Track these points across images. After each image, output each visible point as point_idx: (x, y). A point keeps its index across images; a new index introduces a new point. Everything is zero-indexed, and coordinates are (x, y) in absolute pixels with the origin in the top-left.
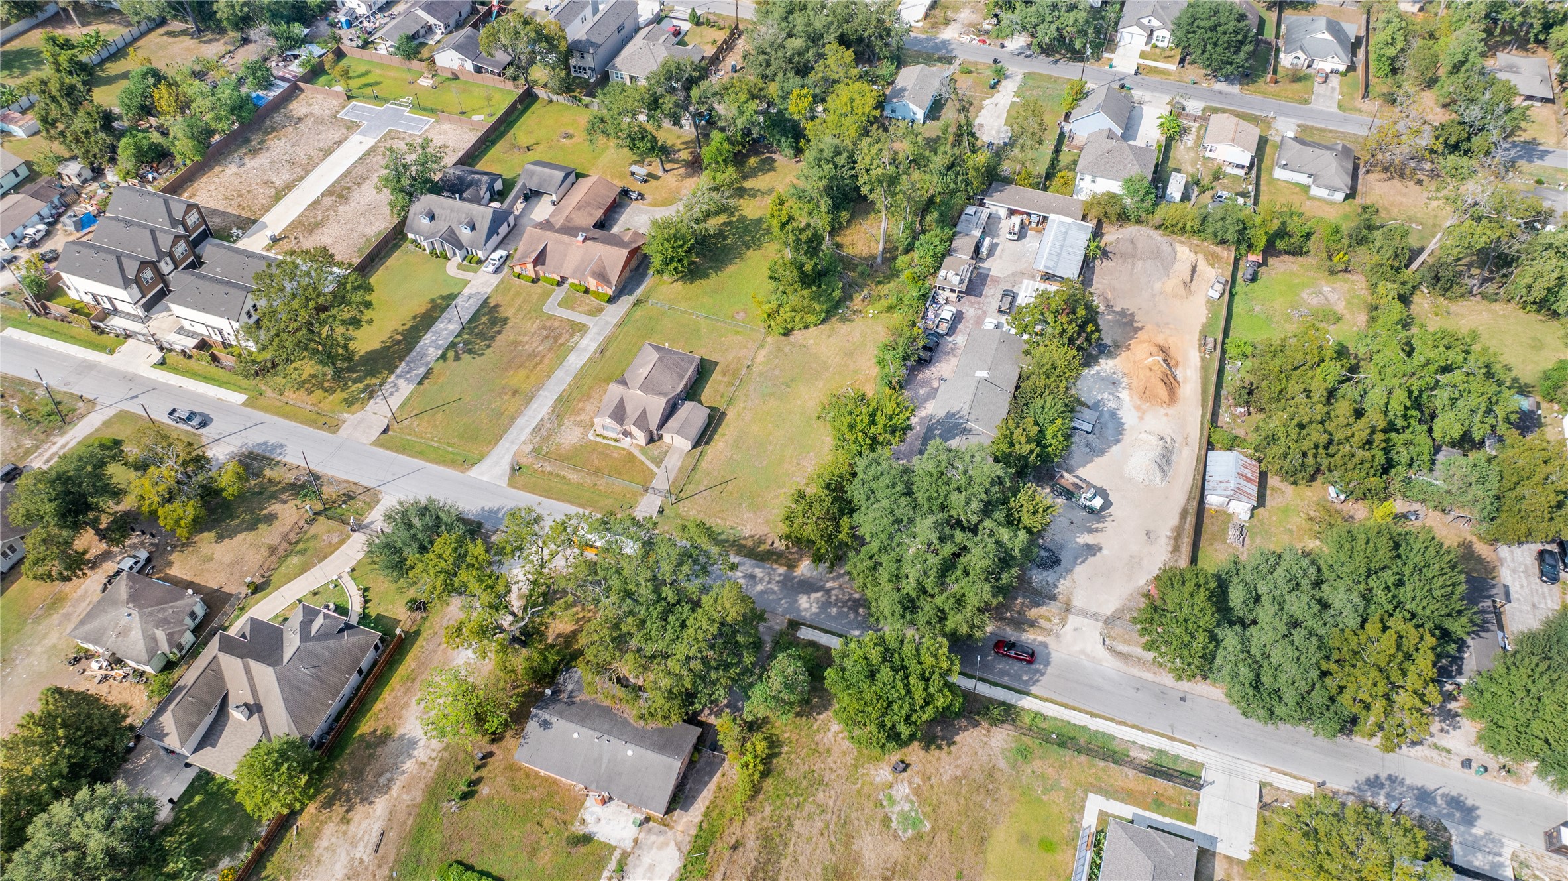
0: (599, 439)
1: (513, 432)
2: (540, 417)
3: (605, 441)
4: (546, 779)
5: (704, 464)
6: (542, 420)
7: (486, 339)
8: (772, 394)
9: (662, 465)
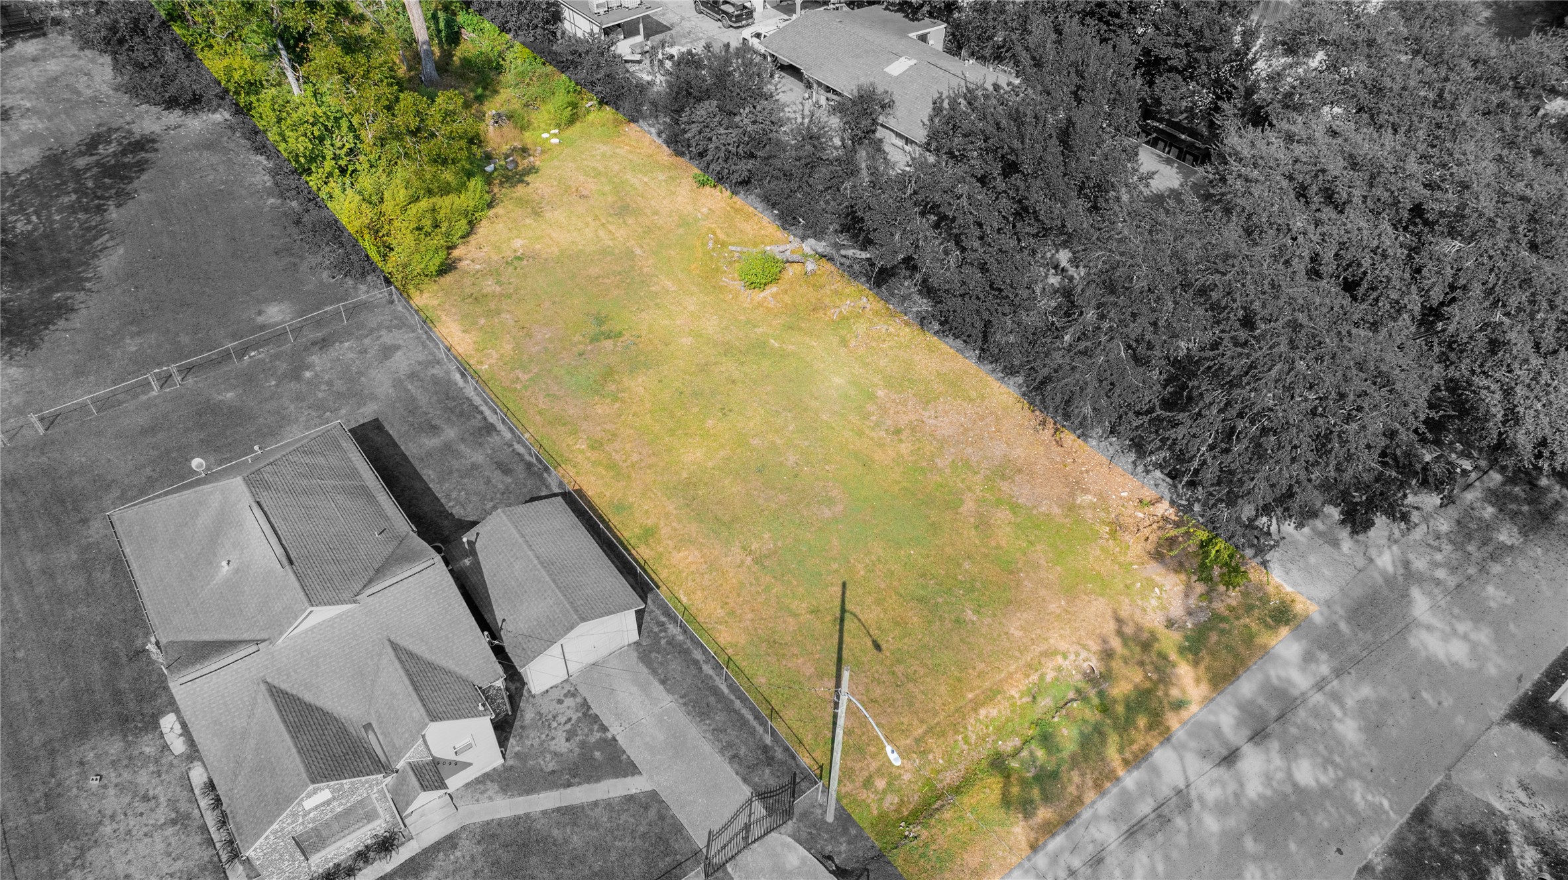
5: (724, 639)
8: (609, 373)
9: (634, 752)
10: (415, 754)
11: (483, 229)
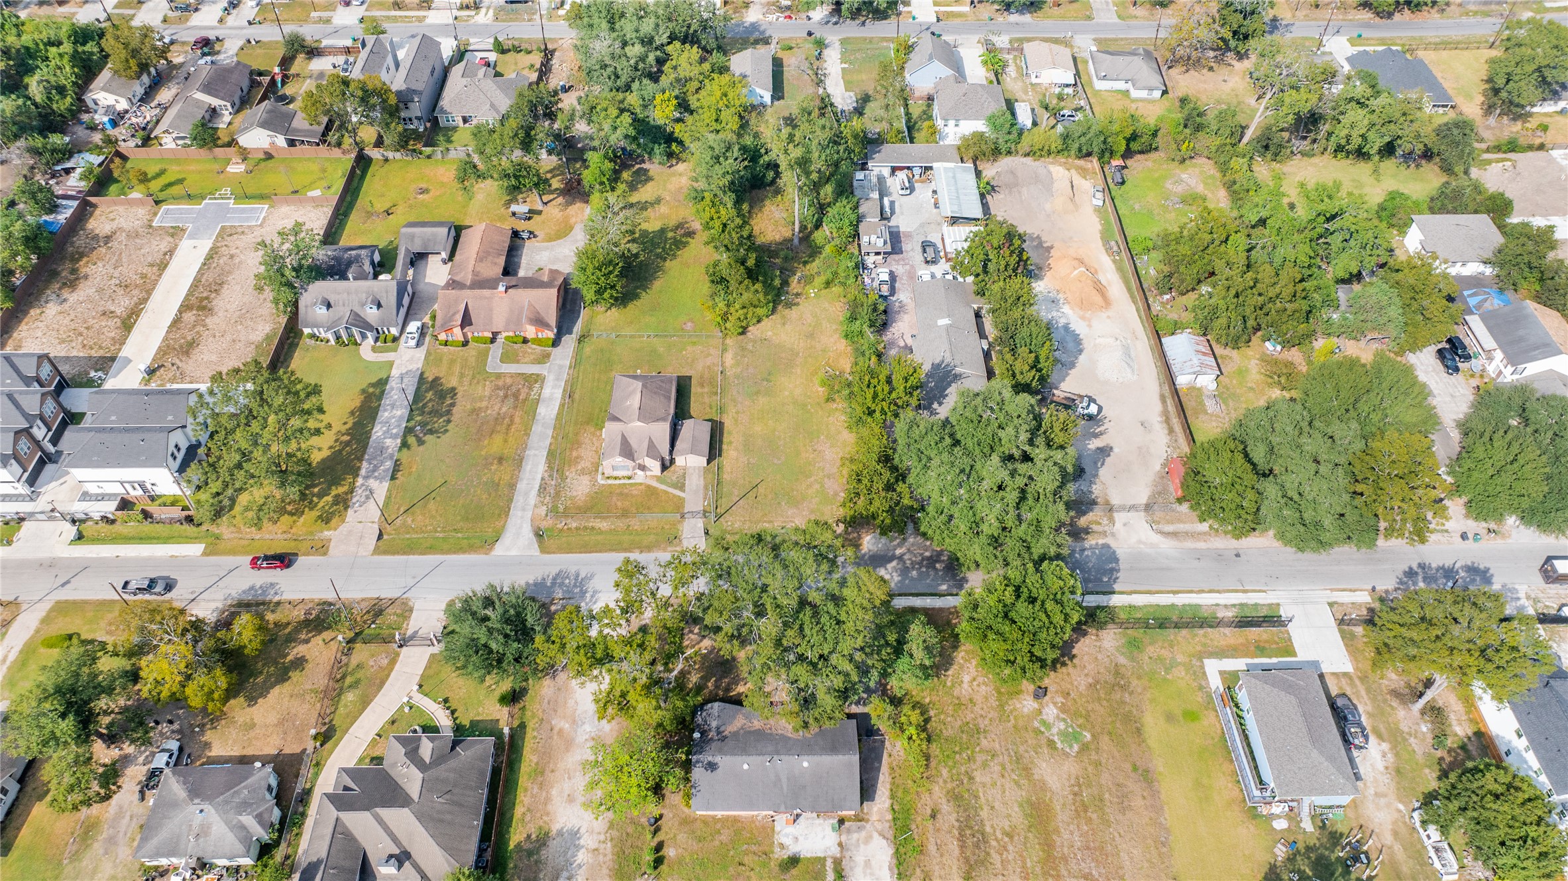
0: (610, 482)
1: (518, 500)
2: (539, 477)
3: (617, 482)
4: (725, 820)
5: (726, 477)
6: (543, 479)
7: (442, 416)
8: (758, 393)
9: (687, 489)
10: (640, 461)
11: (763, 323)
